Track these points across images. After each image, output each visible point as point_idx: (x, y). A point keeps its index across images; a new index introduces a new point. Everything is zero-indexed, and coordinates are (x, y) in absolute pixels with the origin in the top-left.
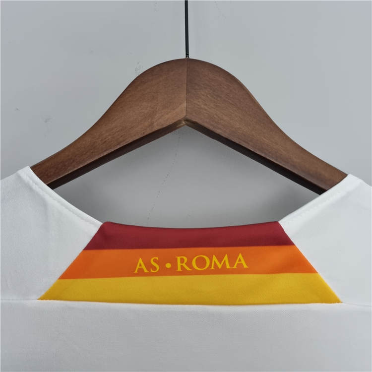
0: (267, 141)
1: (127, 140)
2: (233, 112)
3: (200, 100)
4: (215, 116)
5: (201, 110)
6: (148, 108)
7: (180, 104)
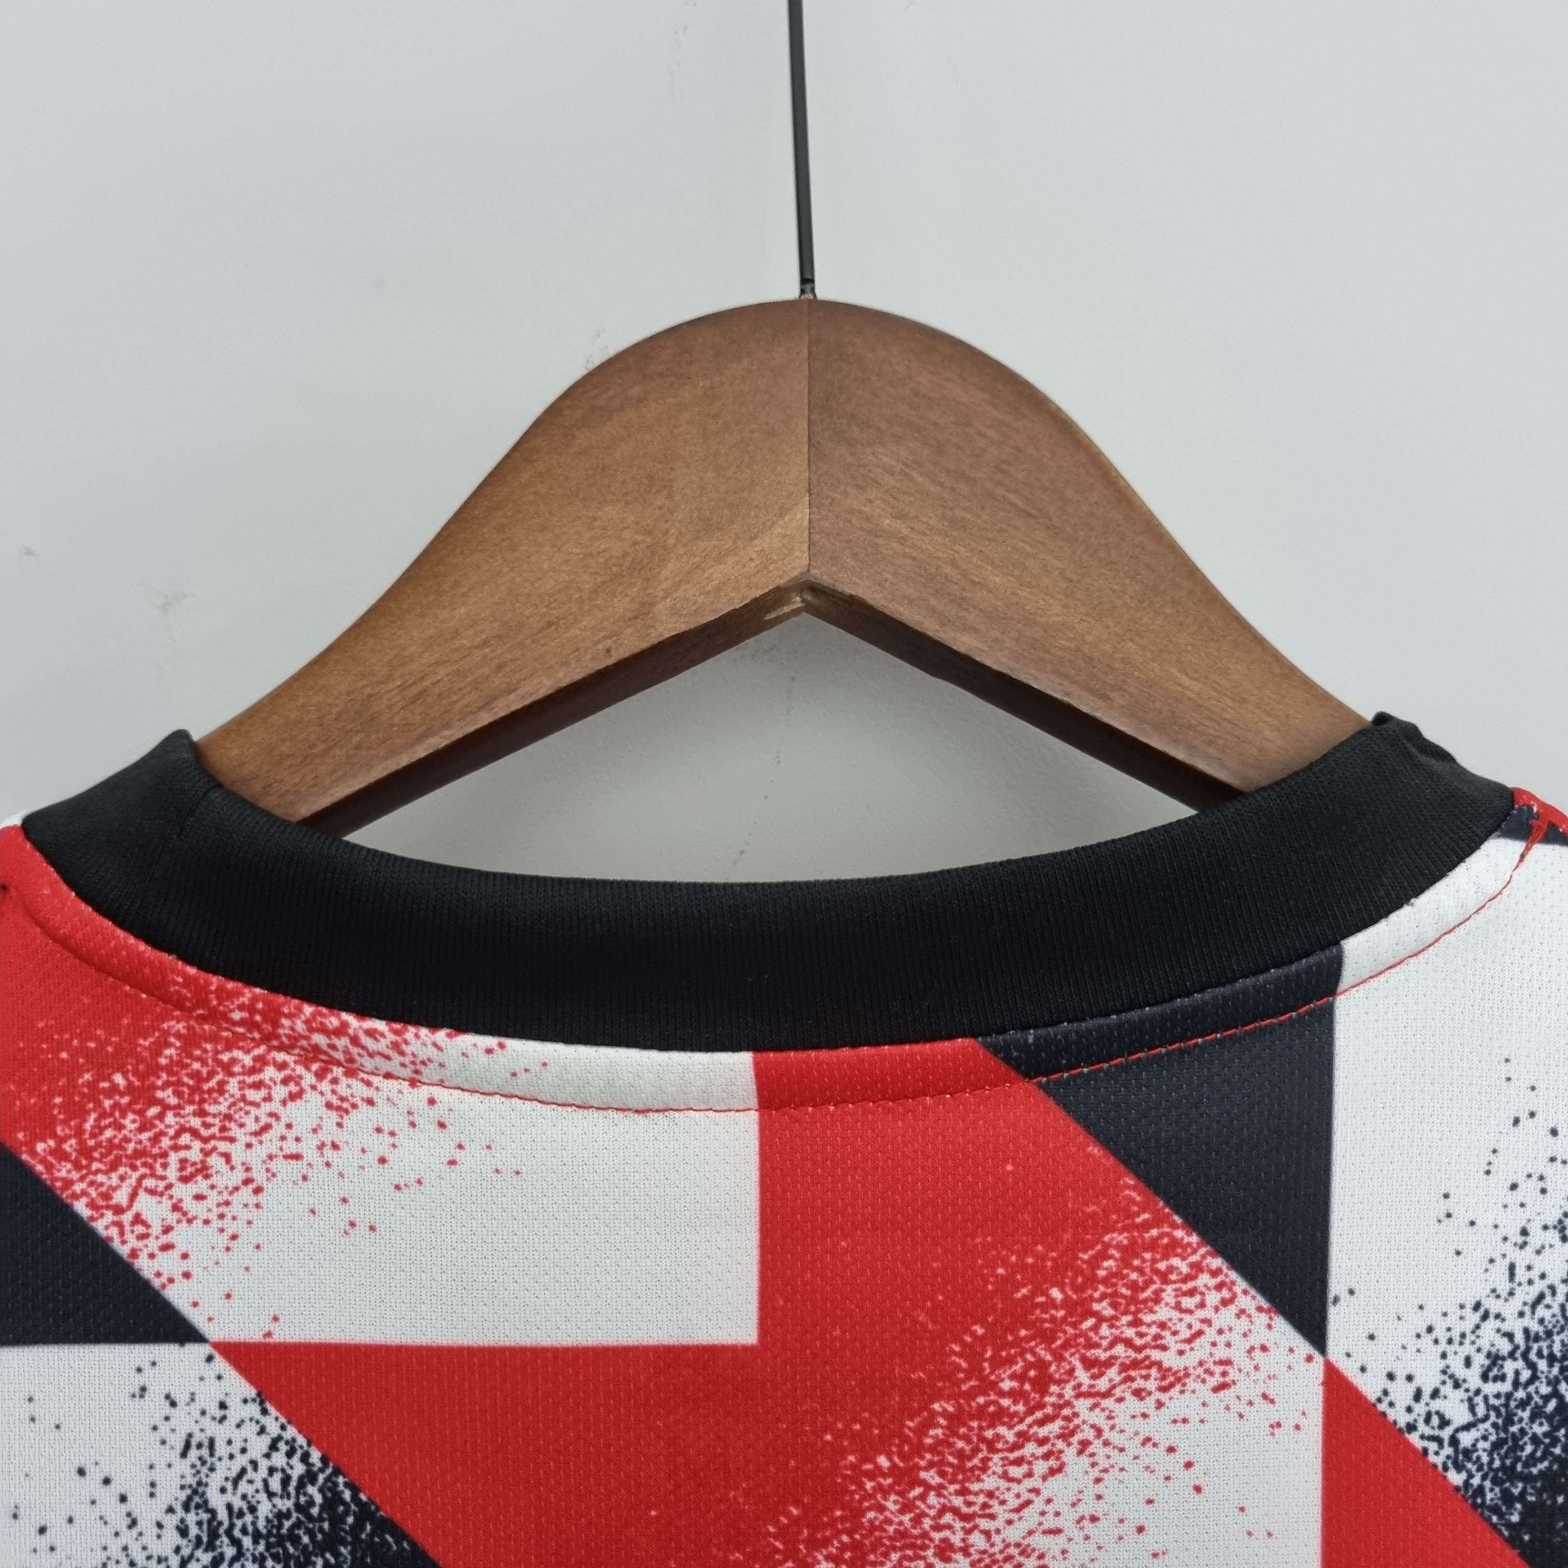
0: (1197, 686)
1: (526, 688)
2: (1028, 548)
3: (873, 493)
4: (948, 570)
5: (880, 541)
6: (627, 534)
7: (781, 515)
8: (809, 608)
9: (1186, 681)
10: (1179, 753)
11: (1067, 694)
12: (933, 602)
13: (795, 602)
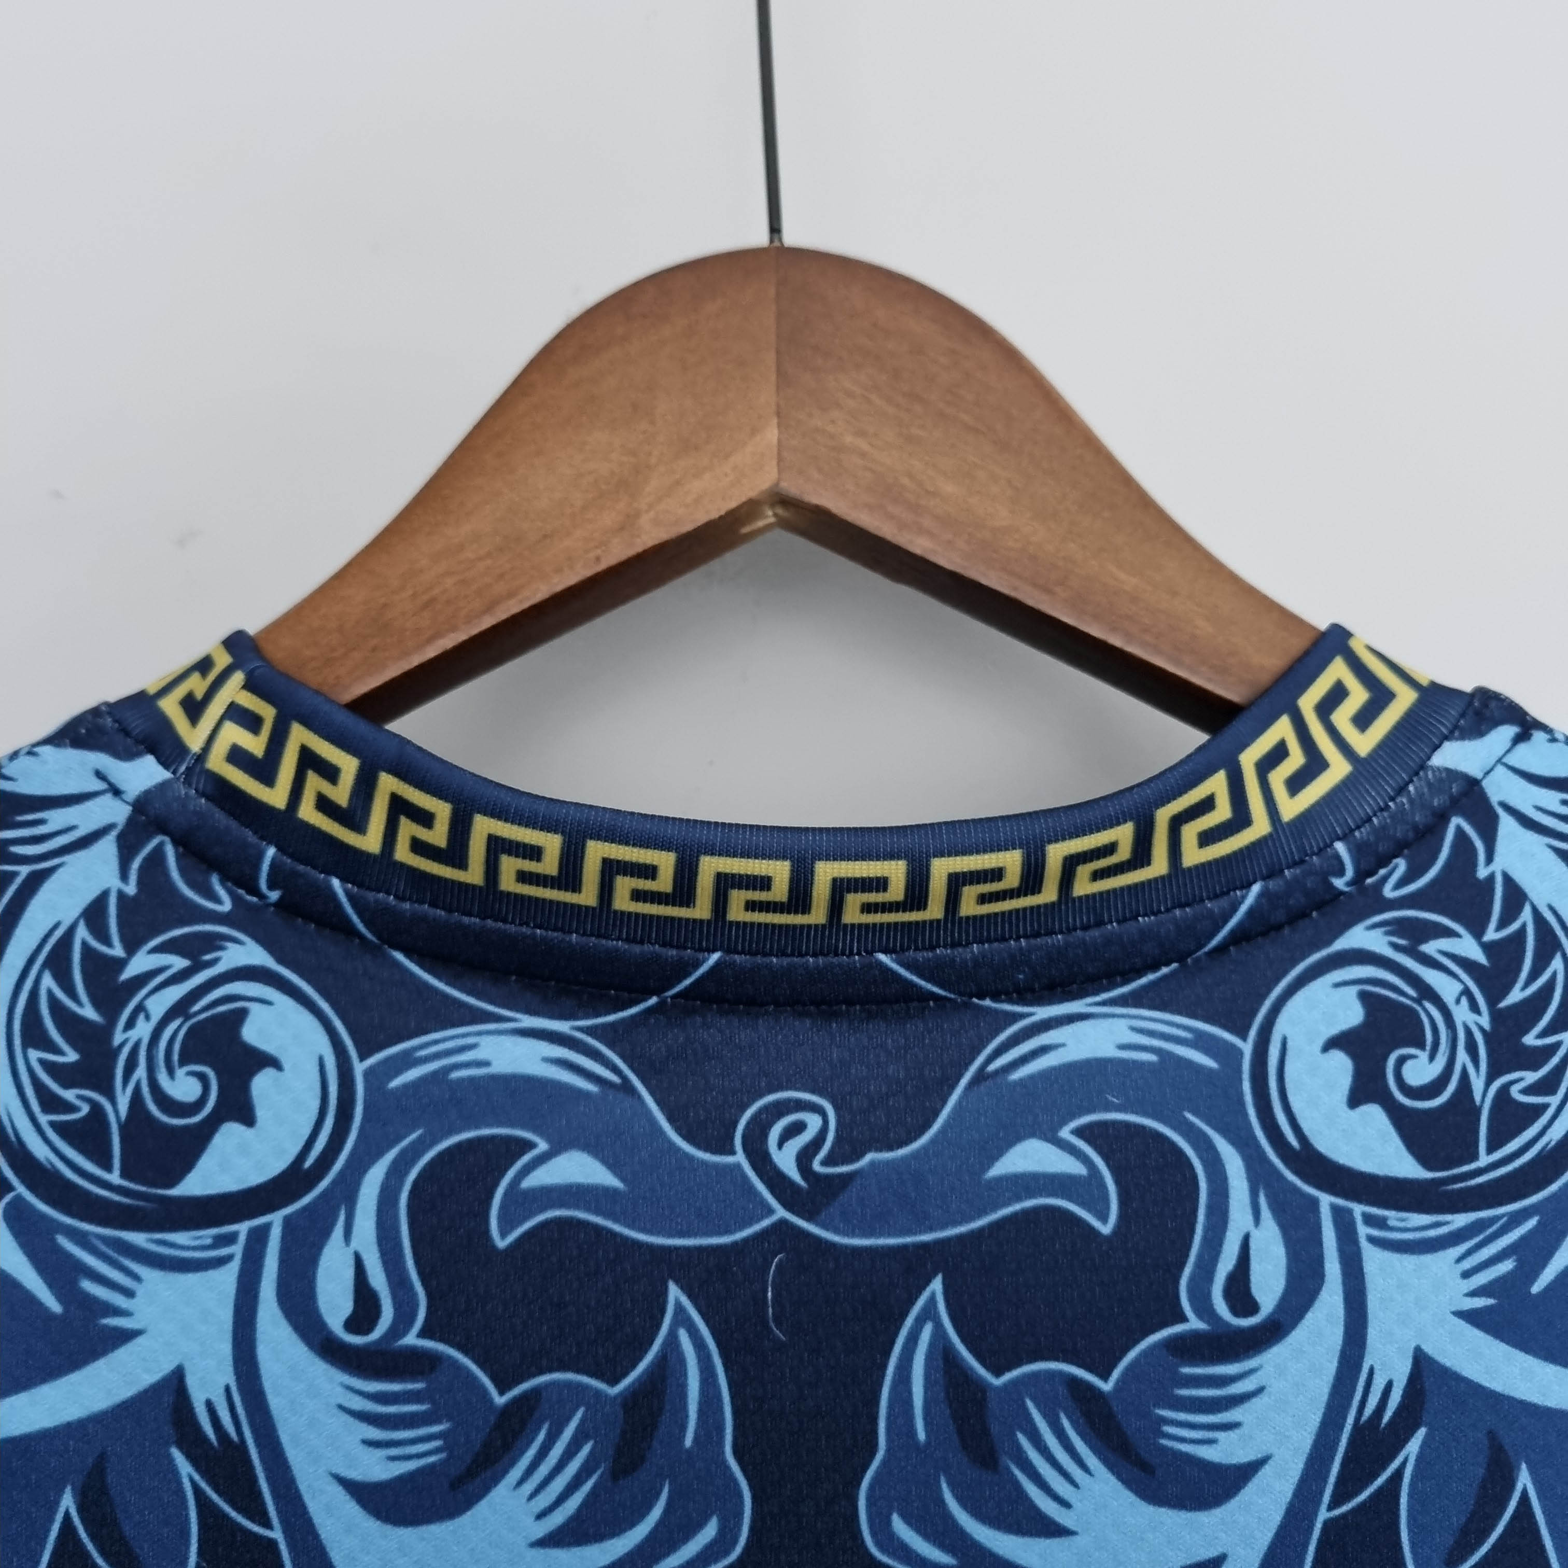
8: (783, 524)
9: (1122, 576)
10: (1116, 641)
11: (1015, 589)
12: (891, 508)
13: (767, 517)
